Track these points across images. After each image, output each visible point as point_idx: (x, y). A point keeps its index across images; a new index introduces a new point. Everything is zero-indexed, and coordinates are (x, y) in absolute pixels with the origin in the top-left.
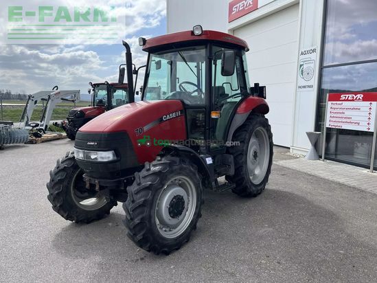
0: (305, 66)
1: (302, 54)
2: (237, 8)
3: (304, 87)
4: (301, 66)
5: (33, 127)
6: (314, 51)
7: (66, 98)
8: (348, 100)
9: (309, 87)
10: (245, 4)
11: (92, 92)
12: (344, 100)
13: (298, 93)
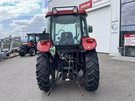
0: (114, 26)
1: (112, 22)
2: (83, 7)
3: (114, 33)
4: (112, 26)
5: (5, 52)
6: (117, 21)
7: (17, 40)
8: (133, 37)
9: (116, 33)
10: (87, 5)
11: (27, 37)
12: (131, 37)
13: (112, 35)
